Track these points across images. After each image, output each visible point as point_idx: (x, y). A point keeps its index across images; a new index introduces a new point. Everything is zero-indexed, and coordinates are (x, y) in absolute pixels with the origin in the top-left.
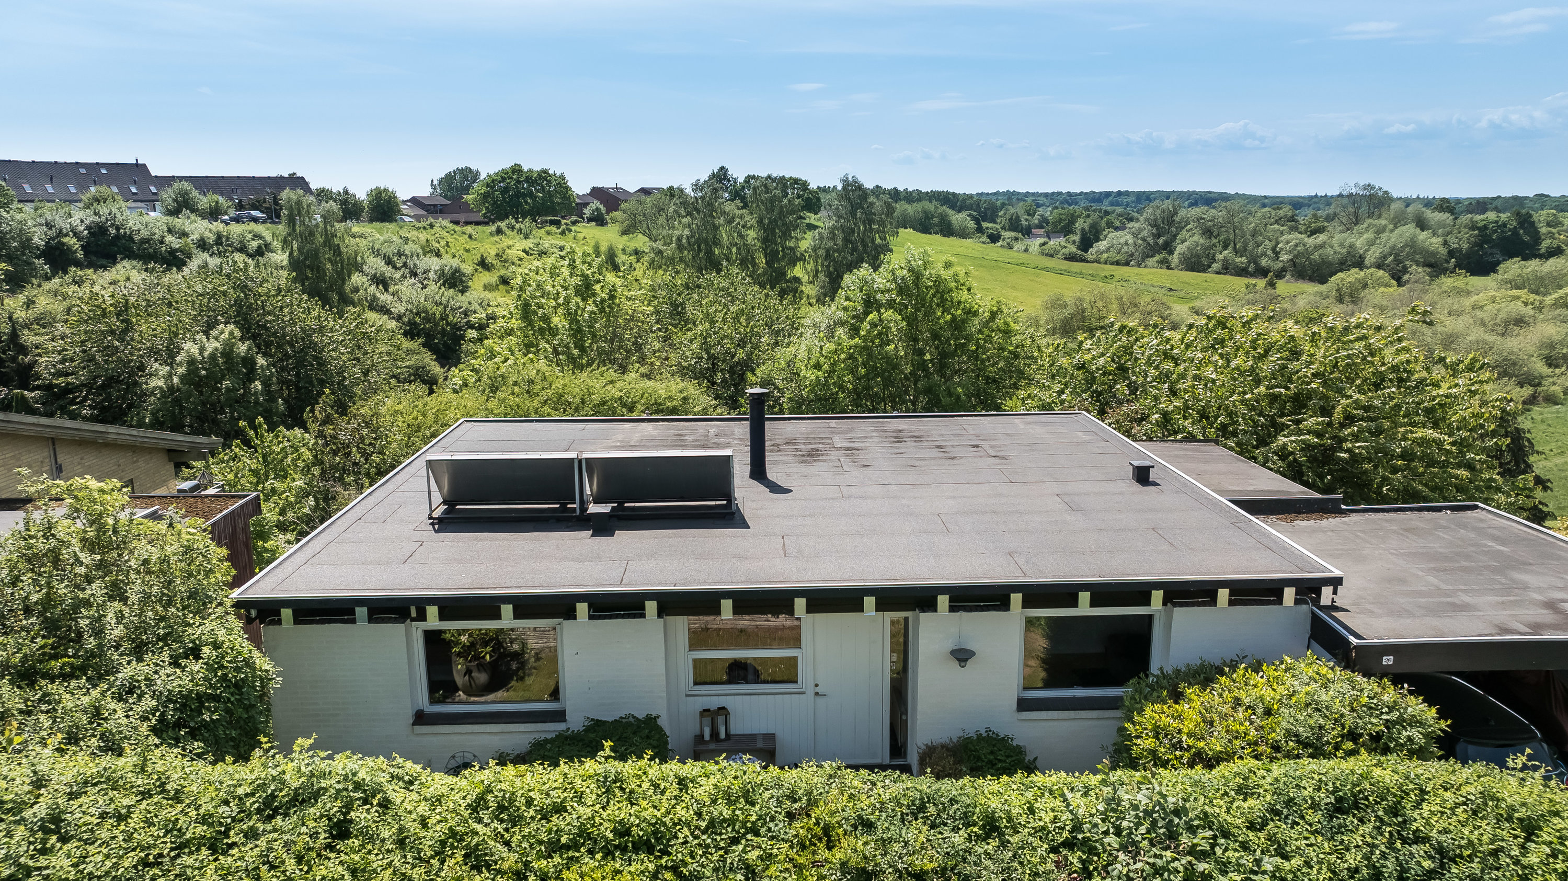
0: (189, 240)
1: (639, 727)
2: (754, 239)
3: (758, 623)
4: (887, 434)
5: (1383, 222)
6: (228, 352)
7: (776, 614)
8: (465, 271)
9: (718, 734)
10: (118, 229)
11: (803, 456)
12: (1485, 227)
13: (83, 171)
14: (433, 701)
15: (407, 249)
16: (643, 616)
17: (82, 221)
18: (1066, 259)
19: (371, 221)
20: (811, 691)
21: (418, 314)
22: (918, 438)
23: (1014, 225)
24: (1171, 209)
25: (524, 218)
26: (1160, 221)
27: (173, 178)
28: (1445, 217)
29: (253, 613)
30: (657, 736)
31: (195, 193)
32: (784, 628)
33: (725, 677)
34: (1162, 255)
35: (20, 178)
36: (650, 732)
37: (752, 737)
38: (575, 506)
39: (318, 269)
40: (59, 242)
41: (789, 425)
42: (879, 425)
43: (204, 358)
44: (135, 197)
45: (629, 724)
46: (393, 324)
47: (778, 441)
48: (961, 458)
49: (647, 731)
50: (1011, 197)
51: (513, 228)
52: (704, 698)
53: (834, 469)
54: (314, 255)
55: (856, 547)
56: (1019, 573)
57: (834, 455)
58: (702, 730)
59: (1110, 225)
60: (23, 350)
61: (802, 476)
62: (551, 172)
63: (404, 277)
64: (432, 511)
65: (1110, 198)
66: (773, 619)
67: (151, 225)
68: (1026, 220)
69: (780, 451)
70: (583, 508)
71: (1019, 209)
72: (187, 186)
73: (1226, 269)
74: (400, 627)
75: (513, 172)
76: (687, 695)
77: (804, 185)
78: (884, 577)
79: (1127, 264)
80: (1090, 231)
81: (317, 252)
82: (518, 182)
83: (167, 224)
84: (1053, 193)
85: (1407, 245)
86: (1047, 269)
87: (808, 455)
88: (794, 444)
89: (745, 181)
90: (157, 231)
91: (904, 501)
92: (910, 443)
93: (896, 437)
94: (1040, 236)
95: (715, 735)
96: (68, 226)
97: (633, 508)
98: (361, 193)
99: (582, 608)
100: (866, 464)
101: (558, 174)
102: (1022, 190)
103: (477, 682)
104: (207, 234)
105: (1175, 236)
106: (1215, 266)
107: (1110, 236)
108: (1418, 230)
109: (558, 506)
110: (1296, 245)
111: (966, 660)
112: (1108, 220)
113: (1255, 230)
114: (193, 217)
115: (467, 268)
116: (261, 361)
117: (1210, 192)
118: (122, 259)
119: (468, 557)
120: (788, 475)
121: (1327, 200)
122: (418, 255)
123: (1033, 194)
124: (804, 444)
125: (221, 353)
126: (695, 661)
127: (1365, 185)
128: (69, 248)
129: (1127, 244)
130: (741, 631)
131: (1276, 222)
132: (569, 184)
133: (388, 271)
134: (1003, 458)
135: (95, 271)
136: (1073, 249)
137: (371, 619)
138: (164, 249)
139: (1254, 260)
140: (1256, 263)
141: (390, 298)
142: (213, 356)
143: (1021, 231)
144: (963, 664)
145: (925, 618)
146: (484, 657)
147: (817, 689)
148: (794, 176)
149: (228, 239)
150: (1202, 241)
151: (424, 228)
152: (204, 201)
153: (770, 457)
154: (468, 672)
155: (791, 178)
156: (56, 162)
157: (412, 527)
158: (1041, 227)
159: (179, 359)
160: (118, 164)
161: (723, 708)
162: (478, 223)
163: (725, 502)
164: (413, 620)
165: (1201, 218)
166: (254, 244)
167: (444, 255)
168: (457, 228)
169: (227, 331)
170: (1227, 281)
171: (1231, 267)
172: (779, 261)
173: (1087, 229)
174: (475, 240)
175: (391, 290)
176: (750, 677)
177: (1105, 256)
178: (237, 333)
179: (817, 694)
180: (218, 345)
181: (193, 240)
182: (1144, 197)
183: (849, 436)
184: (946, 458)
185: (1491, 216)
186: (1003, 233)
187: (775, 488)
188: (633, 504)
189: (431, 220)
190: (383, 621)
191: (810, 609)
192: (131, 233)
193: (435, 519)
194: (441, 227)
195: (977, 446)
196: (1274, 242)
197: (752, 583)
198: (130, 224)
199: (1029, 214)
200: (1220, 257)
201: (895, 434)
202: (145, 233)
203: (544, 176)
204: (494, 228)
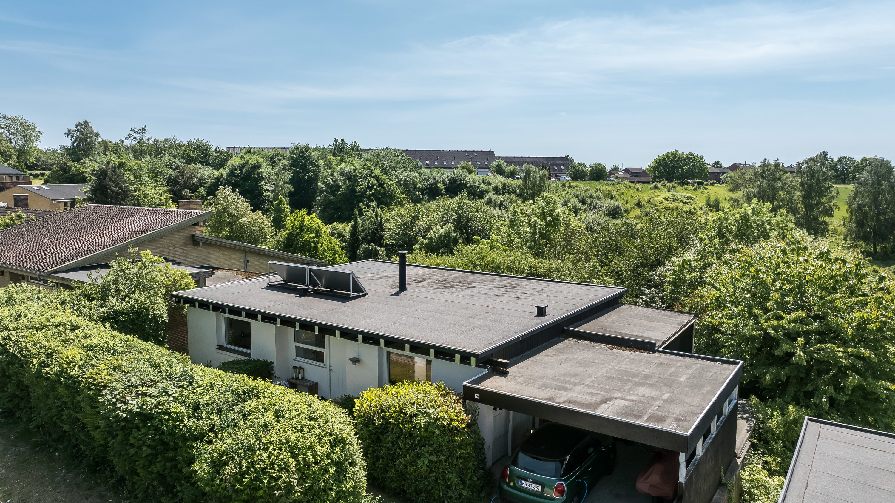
0: (490, 186)
6: (447, 235)
9: (298, 377)
13: (467, 155)
15: (596, 195)
17: (448, 177)
19: (590, 180)
20: (328, 368)
25: (673, 181)
31: (506, 164)
35: (443, 158)
37: (309, 381)
40: (437, 187)
43: (436, 237)
51: (664, 186)
52: (296, 361)
61: (420, 292)
62: (695, 155)
63: (588, 209)
64: (271, 282)
72: (502, 161)
75: (672, 155)
76: (292, 359)
82: (674, 160)
96: (441, 179)
99: (259, 317)
100: (457, 292)
101: (700, 156)
116: (460, 241)
120: (416, 291)
122: (600, 198)
125: (444, 236)
126: (296, 346)
128: (439, 189)
134: (519, 299)
138: (478, 190)
144: (354, 364)
145: (348, 342)
151: (613, 184)
152: (508, 169)
160: (483, 151)
161: (301, 367)
162: (644, 183)
167: (616, 199)
168: (632, 185)
174: (640, 191)
178: (452, 227)
179: (331, 370)
180: (444, 232)
192: (466, 183)
198: (466, 179)
202: (472, 183)
203: (691, 157)
204: (652, 186)
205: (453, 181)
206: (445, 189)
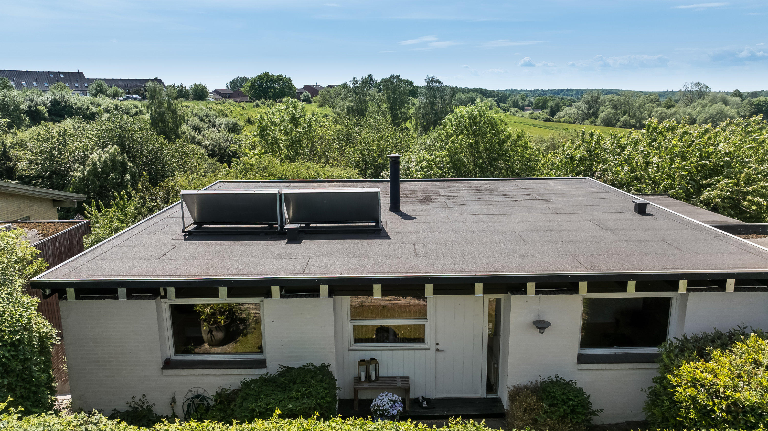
0: (101, 108)
1: (316, 373)
2: (386, 108)
3: (394, 302)
4: (472, 189)
5: (705, 101)
6: (113, 159)
7: (404, 296)
8: (240, 124)
9: (370, 376)
10: (65, 102)
11: (422, 199)
12: (759, 104)
13: (52, 76)
14: (177, 352)
15: (211, 113)
16: (318, 296)
17: (48, 99)
18: (544, 121)
19: (194, 99)
20: (433, 347)
21: (216, 146)
22: (491, 191)
23: (516, 105)
24: (596, 95)
25: (270, 99)
26: (590, 102)
27: (96, 79)
28: (738, 99)
29: (48, 291)
30: (328, 381)
31: (106, 86)
32: (410, 305)
33: (374, 336)
34: (592, 119)
35: (21, 79)
36: (323, 377)
37: (393, 379)
38: (277, 226)
39: (163, 121)
40: (37, 109)
41: (412, 184)
42: (466, 184)
43: (100, 162)
44: (77, 89)
45: (309, 371)
46: (203, 151)
47: (405, 192)
48: (521, 200)
49: (321, 376)
50: (513, 91)
51: (264, 104)
52: (361, 352)
53: (442, 206)
54: (162, 115)
55: (464, 250)
56: (582, 268)
57: (441, 199)
58: (359, 373)
59: (565, 104)
60: (10, 159)
61: (422, 210)
62: (284, 76)
63: (209, 127)
64: (185, 228)
65: (563, 92)
66: (403, 300)
67: (82, 100)
68: (522, 102)
69: (407, 197)
70: (282, 226)
71: (518, 97)
72: (103, 83)
73: (625, 125)
74: (153, 302)
75: (265, 76)
76: (349, 350)
77: (411, 83)
78: (488, 270)
79: (574, 123)
80: (555, 108)
81: (164, 113)
82: (267, 81)
83: (90, 100)
84: (534, 90)
85: (718, 113)
86: (533, 125)
87: (425, 199)
88: (416, 194)
89: (381, 82)
90: (85, 104)
91: (490, 224)
92: (487, 193)
93: (477, 190)
94: (529, 110)
95: (368, 377)
96: (41, 101)
97: (316, 227)
98: (188, 85)
99: (275, 290)
100: (461, 203)
101: (287, 77)
102: (519, 89)
103: (216, 338)
104: (110, 105)
105: (598, 109)
106: (619, 124)
107: (565, 109)
108: (724, 106)
109: (267, 226)
110: (661, 113)
111: (544, 329)
112: (563, 102)
113: (639, 106)
114: (103, 97)
115: (241, 123)
116: (130, 164)
117: (613, 90)
118: (67, 117)
119: (203, 256)
120: (413, 210)
121: (673, 93)
122: (216, 117)
123: (524, 91)
124: (422, 193)
125: (110, 160)
126: (355, 326)
127: (696, 83)
128: (41, 112)
129: (574, 113)
130: (384, 307)
131: (650, 102)
132: (293, 82)
133: (201, 124)
134: (547, 201)
135: (54, 124)
136: (546, 116)
137: (129, 296)
138: (88, 113)
139: (639, 121)
140: (641, 123)
141: (202, 137)
142: (105, 161)
143: (519, 108)
144: (542, 331)
145: (516, 299)
146: (220, 322)
147: (438, 347)
148: (405, 79)
149: (121, 108)
150: (612, 111)
151: (220, 104)
152: (110, 90)
153: (402, 200)
154: (210, 331)
155: (404, 80)
156: (38, 71)
157: (171, 237)
158: (529, 106)
159: (87, 162)
160: (69, 72)
161: (374, 359)
162: (246, 102)
163: (374, 224)
164: (162, 297)
165: (612, 100)
166: (134, 111)
167: (230, 116)
168: (237, 104)
169: (113, 149)
170: (626, 131)
171: (628, 124)
172: (398, 119)
173: (554, 106)
174: (246, 109)
175: (202, 133)
176: (391, 337)
177: (563, 119)
178: (118, 150)
179: (437, 350)
180: (108, 155)
181: (103, 108)
182: (580, 92)
183: (449, 189)
184: (511, 201)
185: (762, 98)
186: (510, 109)
187: (405, 217)
188: (315, 225)
189: (224, 99)
190: (137, 298)
191: (437, 292)
192: (72, 104)
193: (186, 232)
194: (228, 103)
195: (529, 195)
196: (649, 112)
197: (395, 273)
198: (72, 100)
199: (523, 100)
200: (622, 119)
201: (477, 189)
202: (79, 104)
203: (280, 78)
204: (254, 104)
205: (55, 103)
206: (48, 112)
